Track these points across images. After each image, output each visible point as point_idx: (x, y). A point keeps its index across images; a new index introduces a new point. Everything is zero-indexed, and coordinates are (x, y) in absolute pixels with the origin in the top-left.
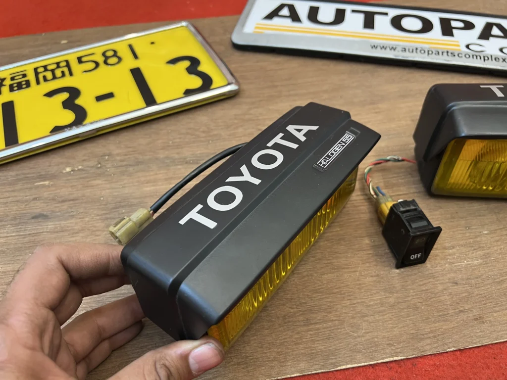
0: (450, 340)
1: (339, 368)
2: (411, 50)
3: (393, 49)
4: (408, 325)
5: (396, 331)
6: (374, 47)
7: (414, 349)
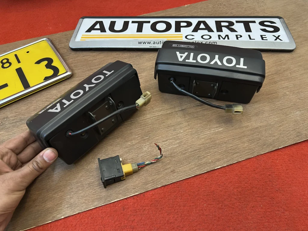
0: (160, 183)
1: (111, 202)
2: (158, 43)
3: (149, 43)
4: (142, 179)
5: (137, 182)
6: (140, 43)
7: (144, 189)
